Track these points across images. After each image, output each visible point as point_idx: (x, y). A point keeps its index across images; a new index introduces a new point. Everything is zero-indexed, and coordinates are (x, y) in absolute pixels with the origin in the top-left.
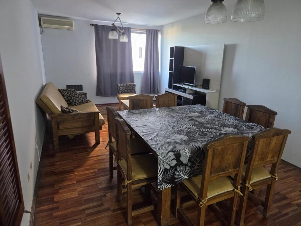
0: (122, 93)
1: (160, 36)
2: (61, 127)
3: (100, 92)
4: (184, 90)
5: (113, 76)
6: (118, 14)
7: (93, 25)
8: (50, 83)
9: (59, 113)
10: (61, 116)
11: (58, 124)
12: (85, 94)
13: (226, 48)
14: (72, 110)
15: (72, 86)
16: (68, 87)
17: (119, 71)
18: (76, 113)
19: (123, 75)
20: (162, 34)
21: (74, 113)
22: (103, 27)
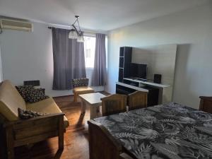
0: (77, 87)
1: (106, 39)
2: (17, 136)
3: (56, 86)
4: (137, 84)
5: (68, 72)
6: (77, 17)
7: (50, 28)
8: (6, 81)
9: (16, 119)
10: (18, 123)
11: (14, 134)
12: (44, 90)
13: (179, 47)
14: (33, 114)
15: (29, 82)
16: (26, 83)
17: (73, 67)
18: (38, 117)
19: (76, 70)
20: (108, 38)
21: (35, 118)
22: (60, 30)
